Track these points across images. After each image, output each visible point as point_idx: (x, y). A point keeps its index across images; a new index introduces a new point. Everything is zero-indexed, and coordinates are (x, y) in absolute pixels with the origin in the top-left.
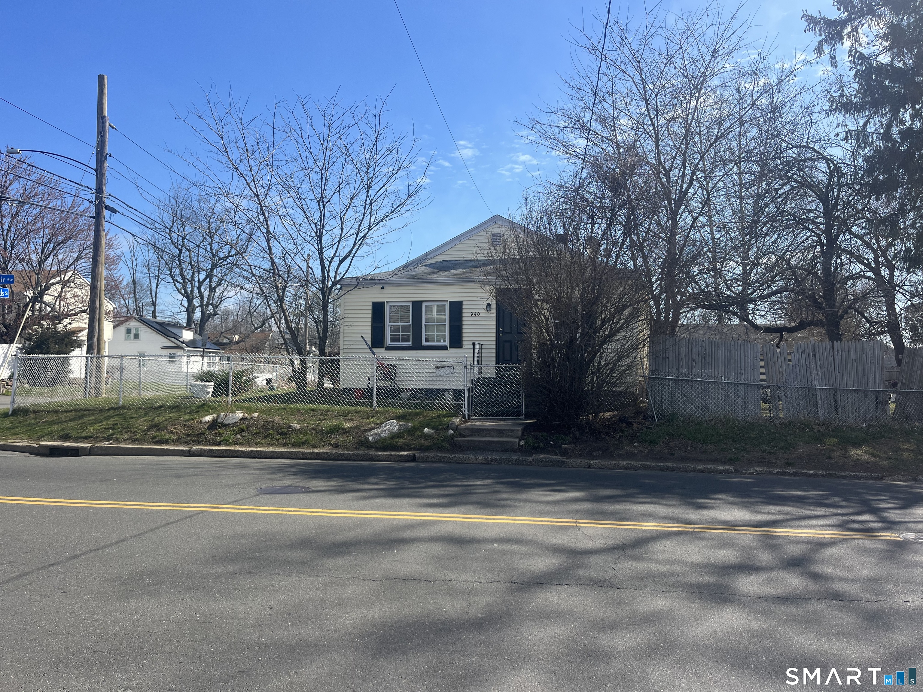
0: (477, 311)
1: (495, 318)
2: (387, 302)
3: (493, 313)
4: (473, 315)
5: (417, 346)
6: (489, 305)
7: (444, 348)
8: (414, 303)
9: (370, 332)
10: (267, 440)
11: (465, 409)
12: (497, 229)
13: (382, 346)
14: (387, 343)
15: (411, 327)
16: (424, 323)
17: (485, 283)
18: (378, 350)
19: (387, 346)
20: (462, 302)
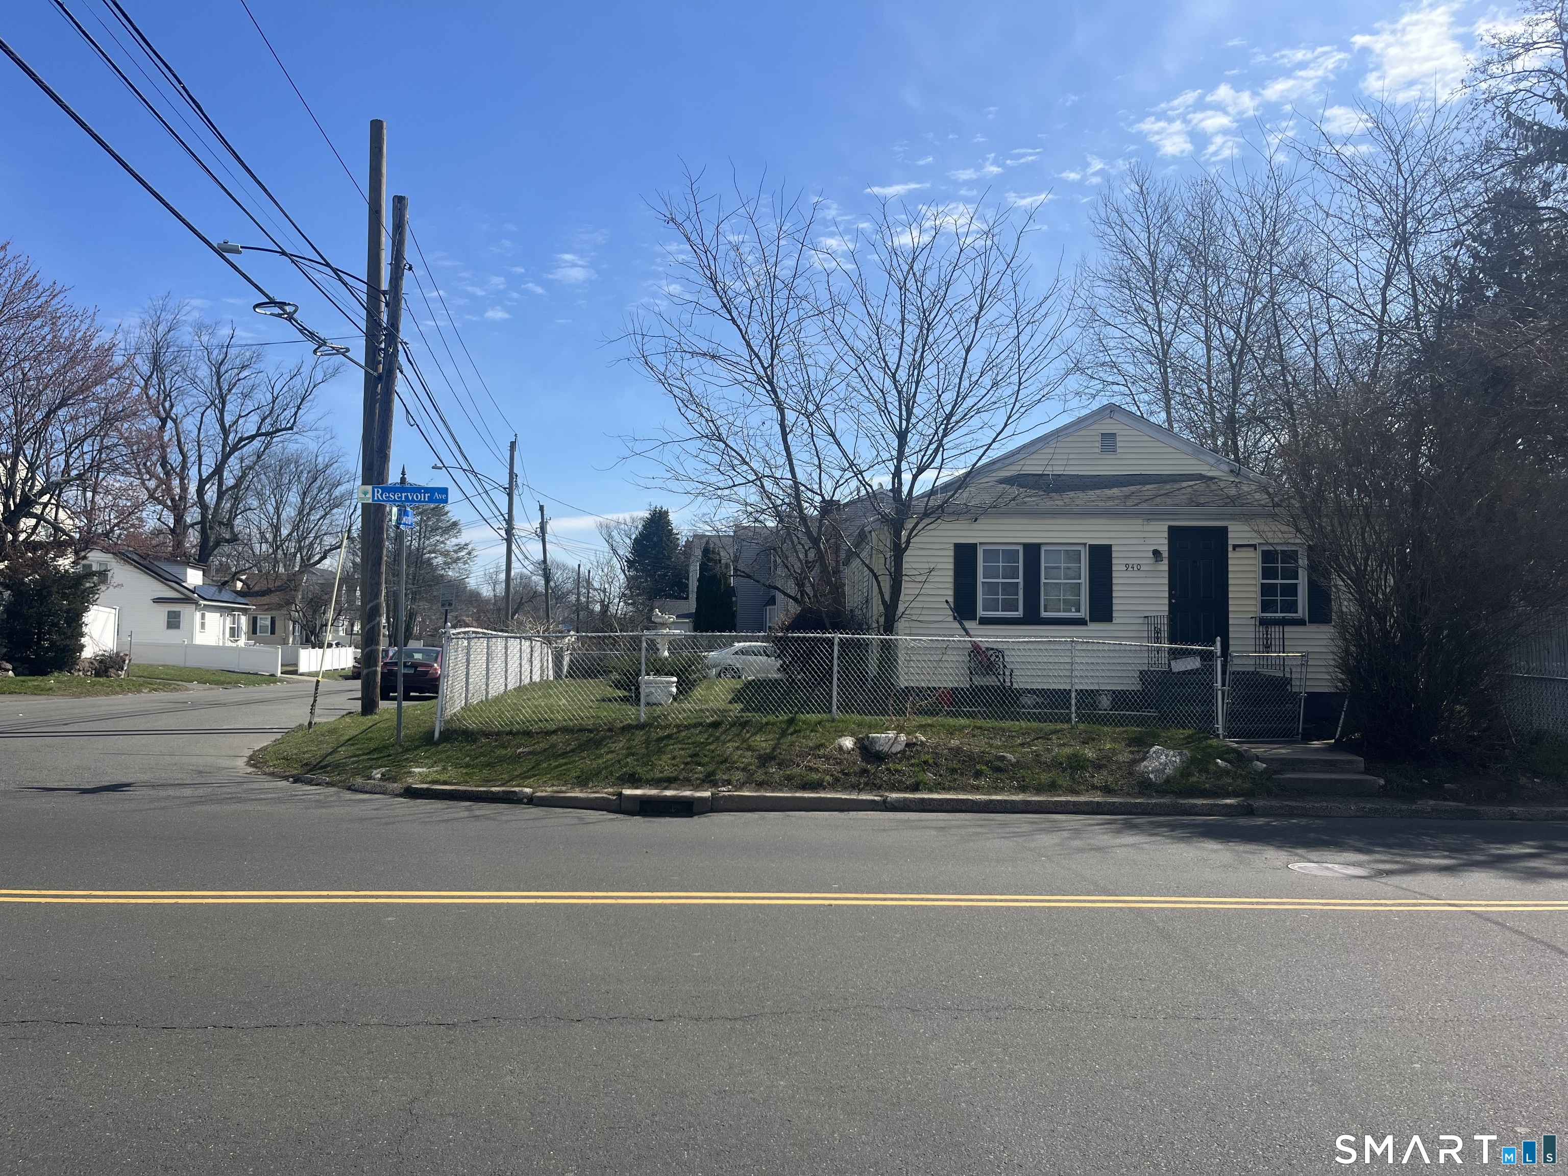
0: (1136, 562)
1: (1166, 575)
2: (980, 543)
3: (1164, 566)
4: (1130, 569)
5: (1032, 617)
6: (1156, 553)
7: (1081, 622)
8: (1026, 546)
9: (951, 592)
10: (985, 781)
11: (1220, 726)
12: (1108, 426)
13: (972, 616)
14: (981, 613)
15: (1021, 586)
16: (1043, 580)
17: (1151, 517)
18: (968, 624)
19: (981, 618)
20: (1111, 545)
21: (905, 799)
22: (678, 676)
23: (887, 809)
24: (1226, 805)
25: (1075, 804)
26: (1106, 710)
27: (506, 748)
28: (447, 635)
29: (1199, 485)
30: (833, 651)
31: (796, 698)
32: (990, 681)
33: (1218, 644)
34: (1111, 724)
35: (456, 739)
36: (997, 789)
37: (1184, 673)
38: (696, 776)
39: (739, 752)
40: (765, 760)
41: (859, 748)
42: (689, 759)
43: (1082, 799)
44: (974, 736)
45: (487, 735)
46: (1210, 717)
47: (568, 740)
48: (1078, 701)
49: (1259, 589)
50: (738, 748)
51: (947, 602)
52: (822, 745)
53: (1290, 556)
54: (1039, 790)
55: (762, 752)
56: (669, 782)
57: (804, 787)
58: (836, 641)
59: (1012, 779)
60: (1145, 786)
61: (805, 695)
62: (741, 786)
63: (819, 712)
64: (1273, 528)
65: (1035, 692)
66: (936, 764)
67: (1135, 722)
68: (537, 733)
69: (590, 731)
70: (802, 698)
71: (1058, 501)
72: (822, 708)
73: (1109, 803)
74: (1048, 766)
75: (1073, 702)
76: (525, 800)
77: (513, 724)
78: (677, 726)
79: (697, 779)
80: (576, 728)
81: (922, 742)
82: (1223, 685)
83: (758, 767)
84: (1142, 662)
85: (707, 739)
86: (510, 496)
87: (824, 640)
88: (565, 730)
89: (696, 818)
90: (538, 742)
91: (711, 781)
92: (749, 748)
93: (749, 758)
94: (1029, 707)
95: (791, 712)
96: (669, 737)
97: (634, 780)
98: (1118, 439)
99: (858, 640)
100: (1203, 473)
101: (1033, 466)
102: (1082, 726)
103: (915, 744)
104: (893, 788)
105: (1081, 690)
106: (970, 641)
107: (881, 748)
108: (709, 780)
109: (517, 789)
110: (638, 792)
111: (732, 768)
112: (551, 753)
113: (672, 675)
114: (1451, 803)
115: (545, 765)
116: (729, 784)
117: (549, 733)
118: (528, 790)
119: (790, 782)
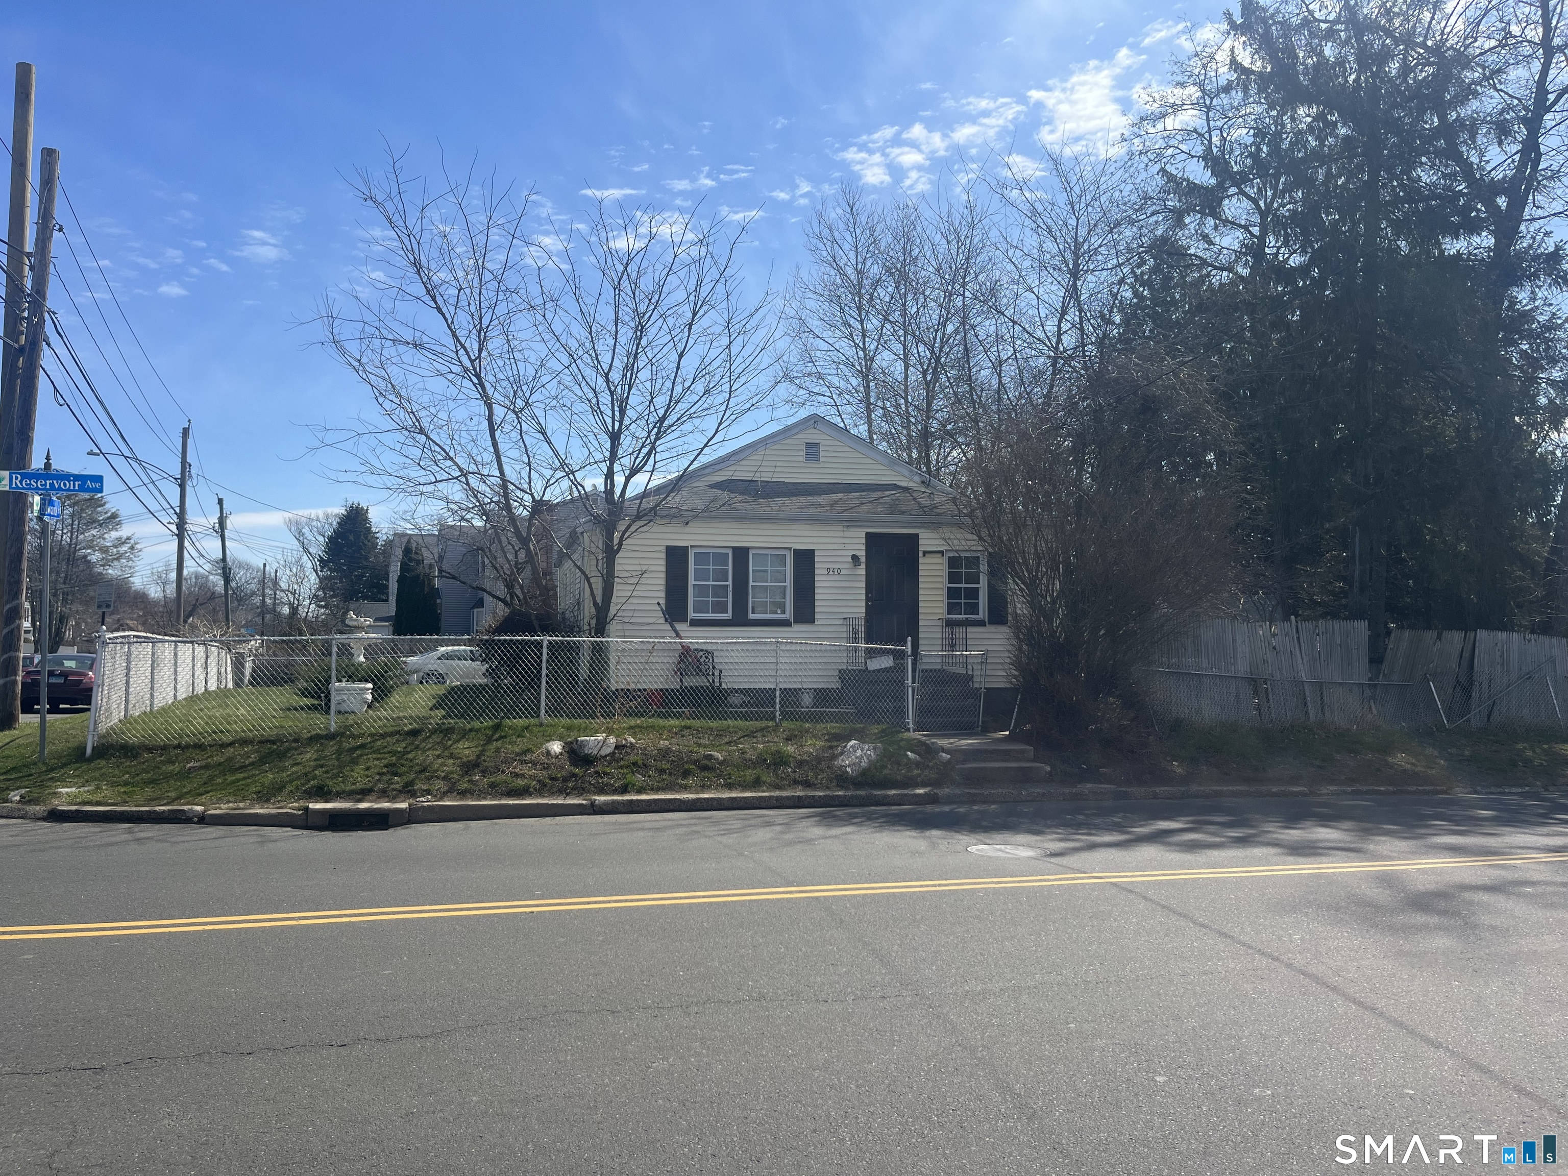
0: (836, 566)
1: (864, 579)
2: (692, 547)
3: (861, 570)
4: (830, 573)
5: (740, 619)
6: (855, 558)
7: (785, 623)
8: (736, 550)
9: (663, 595)
10: (693, 780)
11: (910, 721)
12: (813, 436)
13: (684, 619)
14: (692, 615)
15: (730, 589)
16: (751, 583)
17: (851, 523)
18: (680, 626)
19: (691, 620)
20: (813, 551)
21: (613, 802)
22: (373, 681)
23: (595, 813)
24: (916, 795)
25: (778, 798)
26: (807, 707)
27: (173, 763)
28: (102, 639)
29: (896, 495)
30: (541, 654)
31: (502, 703)
32: (700, 681)
33: (909, 644)
34: (812, 720)
35: (112, 755)
36: (703, 788)
37: (879, 671)
38: (392, 786)
39: (440, 761)
40: (469, 767)
41: (568, 752)
42: (385, 770)
43: (785, 794)
44: (683, 736)
45: (149, 749)
46: (901, 712)
47: (247, 753)
48: (782, 699)
49: (945, 593)
50: (438, 756)
51: (659, 604)
52: (529, 750)
53: (974, 562)
54: (745, 787)
55: (465, 759)
56: (364, 794)
57: (511, 793)
58: (545, 644)
59: (719, 776)
60: (842, 779)
61: (511, 699)
62: (444, 795)
63: (526, 717)
64: (959, 536)
65: (742, 692)
66: (645, 765)
67: (834, 718)
68: (211, 746)
69: (273, 742)
70: (509, 703)
71: (764, 507)
72: (529, 713)
73: (809, 797)
74: (753, 763)
75: (778, 701)
76: (196, 819)
77: (181, 737)
78: (372, 735)
79: (394, 790)
80: (257, 740)
81: (631, 743)
82: (913, 682)
83: (462, 776)
84: (842, 661)
85: (405, 748)
86: (182, 486)
87: (532, 643)
88: (244, 742)
89: (391, 830)
90: (211, 756)
91: (409, 791)
92: (452, 756)
93: (450, 765)
94: (736, 706)
95: (496, 718)
96: (363, 746)
97: (322, 793)
98: (821, 448)
99: (568, 643)
100: (897, 483)
101: (742, 472)
102: (785, 724)
103: (624, 746)
104: (602, 791)
105: (785, 689)
106: (681, 643)
107: (590, 751)
108: (408, 791)
109: (185, 808)
110: (329, 806)
111: (432, 777)
112: (228, 767)
113: (367, 681)
114: (1106, 786)
115: (220, 780)
116: (429, 794)
117: (224, 746)
118: (199, 808)
119: (494, 789)
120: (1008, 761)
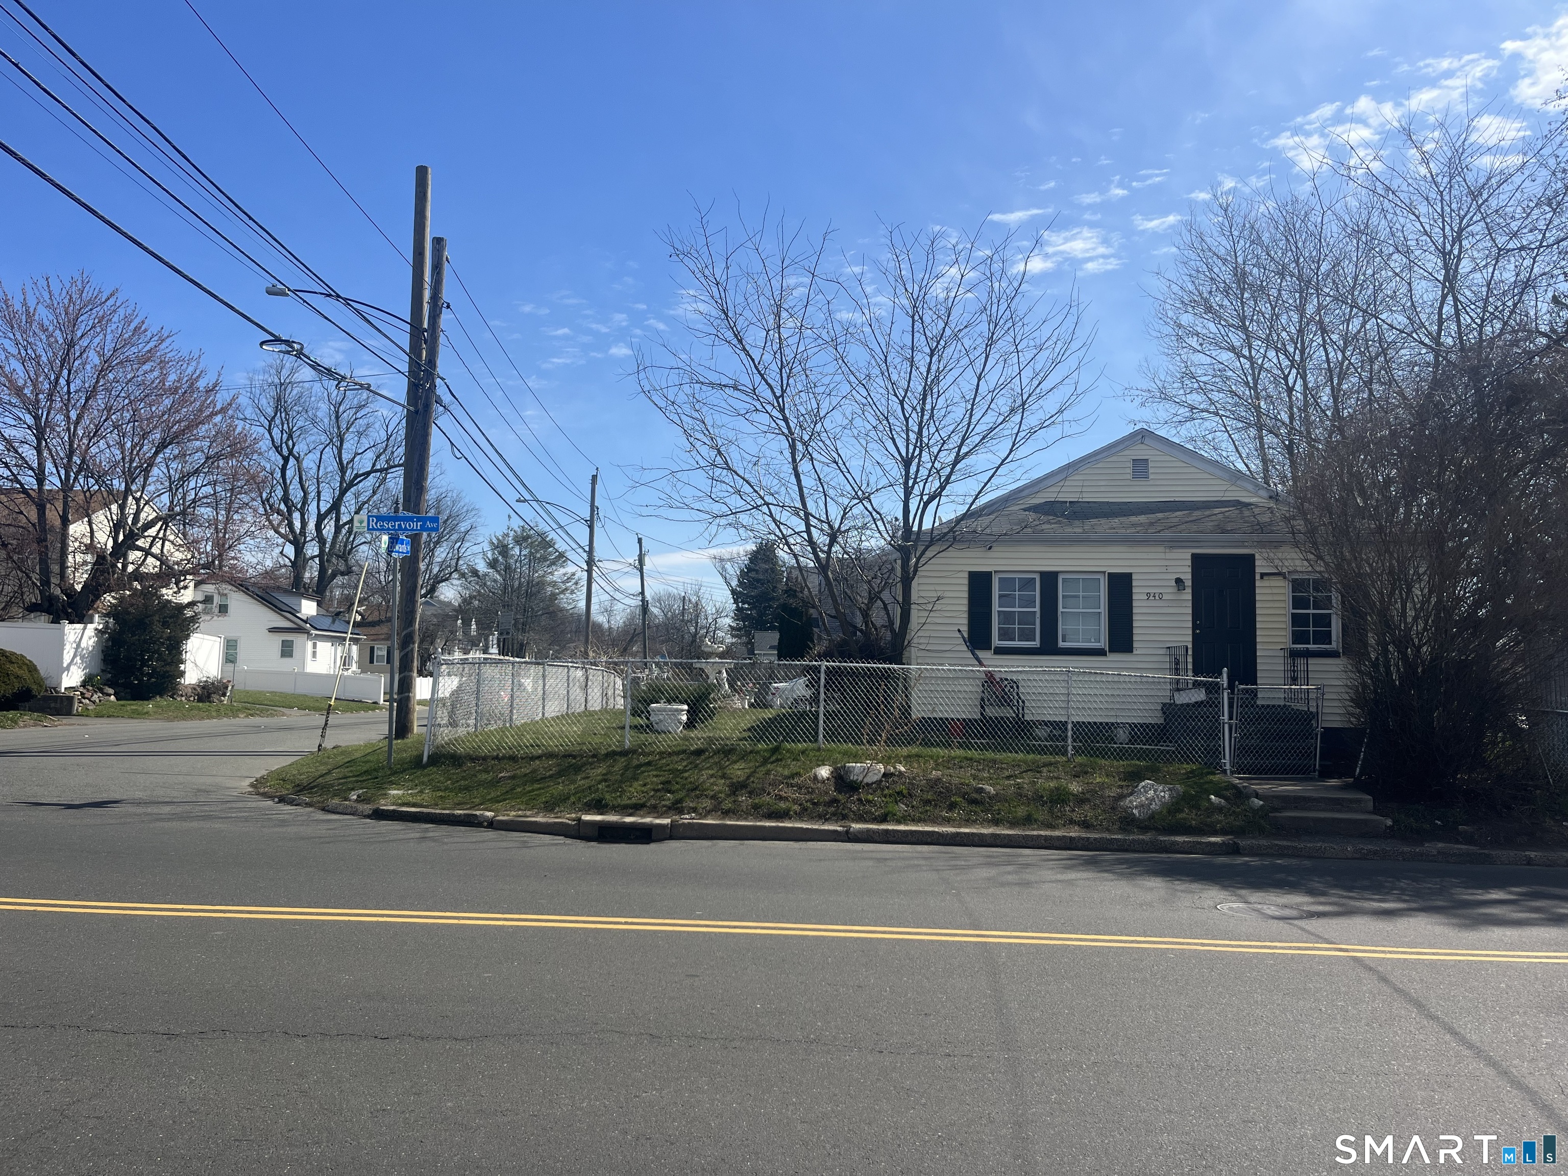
0: (1157, 591)
1: (1190, 604)
2: (995, 572)
3: (1187, 595)
4: (1151, 598)
5: (1049, 647)
6: (1179, 581)
7: (1100, 652)
8: (1043, 574)
9: (966, 621)
10: (959, 813)
11: (1227, 761)
12: (1140, 451)
13: (986, 645)
14: (996, 642)
15: (1038, 615)
16: (1060, 609)
17: (1174, 544)
18: (981, 654)
19: (996, 648)
20: (1130, 575)
21: (868, 830)
22: (688, 705)
23: (850, 840)
24: (1210, 843)
25: (1047, 838)
26: (1121, 744)
27: (488, 772)
28: (438, 660)
29: (1232, 512)
30: (819, 679)
31: (781, 727)
32: (1008, 713)
33: (1225, 676)
34: (1109, 757)
35: (443, 763)
36: (968, 822)
37: (1188, 705)
38: (663, 803)
39: (712, 780)
40: (736, 788)
41: (835, 778)
42: (660, 787)
43: (1057, 833)
44: (961, 767)
45: (473, 759)
46: (1217, 753)
47: (550, 765)
48: (1075, 733)
49: (1288, 619)
50: (712, 776)
51: (959, 631)
52: (798, 774)
53: (1320, 585)
54: (1013, 824)
55: (734, 781)
56: (635, 808)
57: (770, 816)
58: (823, 668)
59: (986, 811)
60: (1128, 822)
61: (790, 723)
62: (708, 813)
63: (805, 741)
65: (1046, 724)
66: (910, 795)
67: (1135, 755)
68: (522, 758)
69: (574, 757)
70: (787, 726)
71: (1076, 529)
72: (807, 737)
73: (1083, 839)
74: (1028, 799)
75: (1070, 733)
76: (486, 824)
77: (499, 749)
78: (661, 753)
79: (664, 806)
80: (561, 754)
81: (900, 772)
82: (1231, 718)
83: (729, 795)
84: (1163, 694)
85: (686, 766)
86: (591, 527)
87: (811, 668)
88: (551, 755)
89: (653, 846)
90: (521, 768)
91: (677, 809)
92: (724, 776)
93: (720, 786)
94: (1040, 739)
95: (776, 741)
96: (649, 764)
97: (599, 806)
98: (1150, 464)
99: (845, 668)
100: (1240, 499)
101: (1068, 493)
102: (1079, 759)
103: (892, 774)
104: (861, 819)
105: (1078, 723)
106: (985, 671)
107: (856, 778)
108: (676, 808)
109: (478, 813)
110: (598, 818)
111: (701, 795)
112: (533, 778)
113: (682, 703)
114: (1463, 847)
115: (519, 790)
116: (694, 812)
117: (533, 758)
118: (489, 814)
119: (757, 811)
120: (1339, 811)
